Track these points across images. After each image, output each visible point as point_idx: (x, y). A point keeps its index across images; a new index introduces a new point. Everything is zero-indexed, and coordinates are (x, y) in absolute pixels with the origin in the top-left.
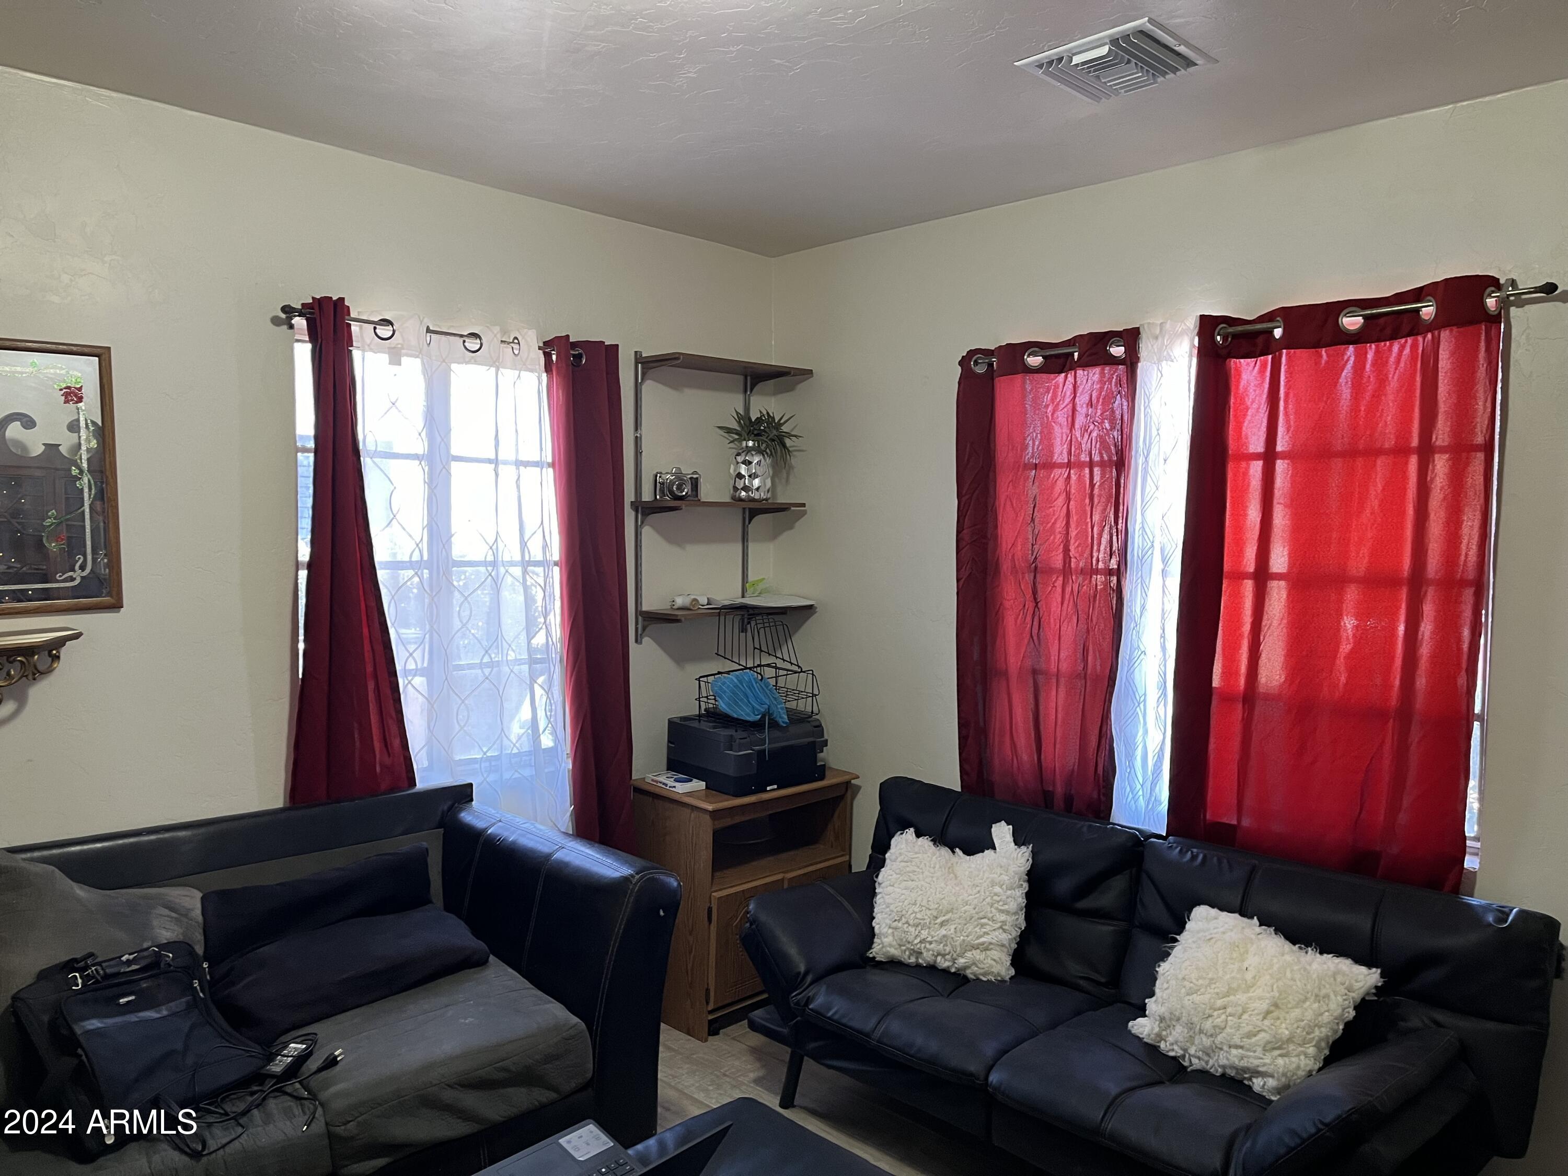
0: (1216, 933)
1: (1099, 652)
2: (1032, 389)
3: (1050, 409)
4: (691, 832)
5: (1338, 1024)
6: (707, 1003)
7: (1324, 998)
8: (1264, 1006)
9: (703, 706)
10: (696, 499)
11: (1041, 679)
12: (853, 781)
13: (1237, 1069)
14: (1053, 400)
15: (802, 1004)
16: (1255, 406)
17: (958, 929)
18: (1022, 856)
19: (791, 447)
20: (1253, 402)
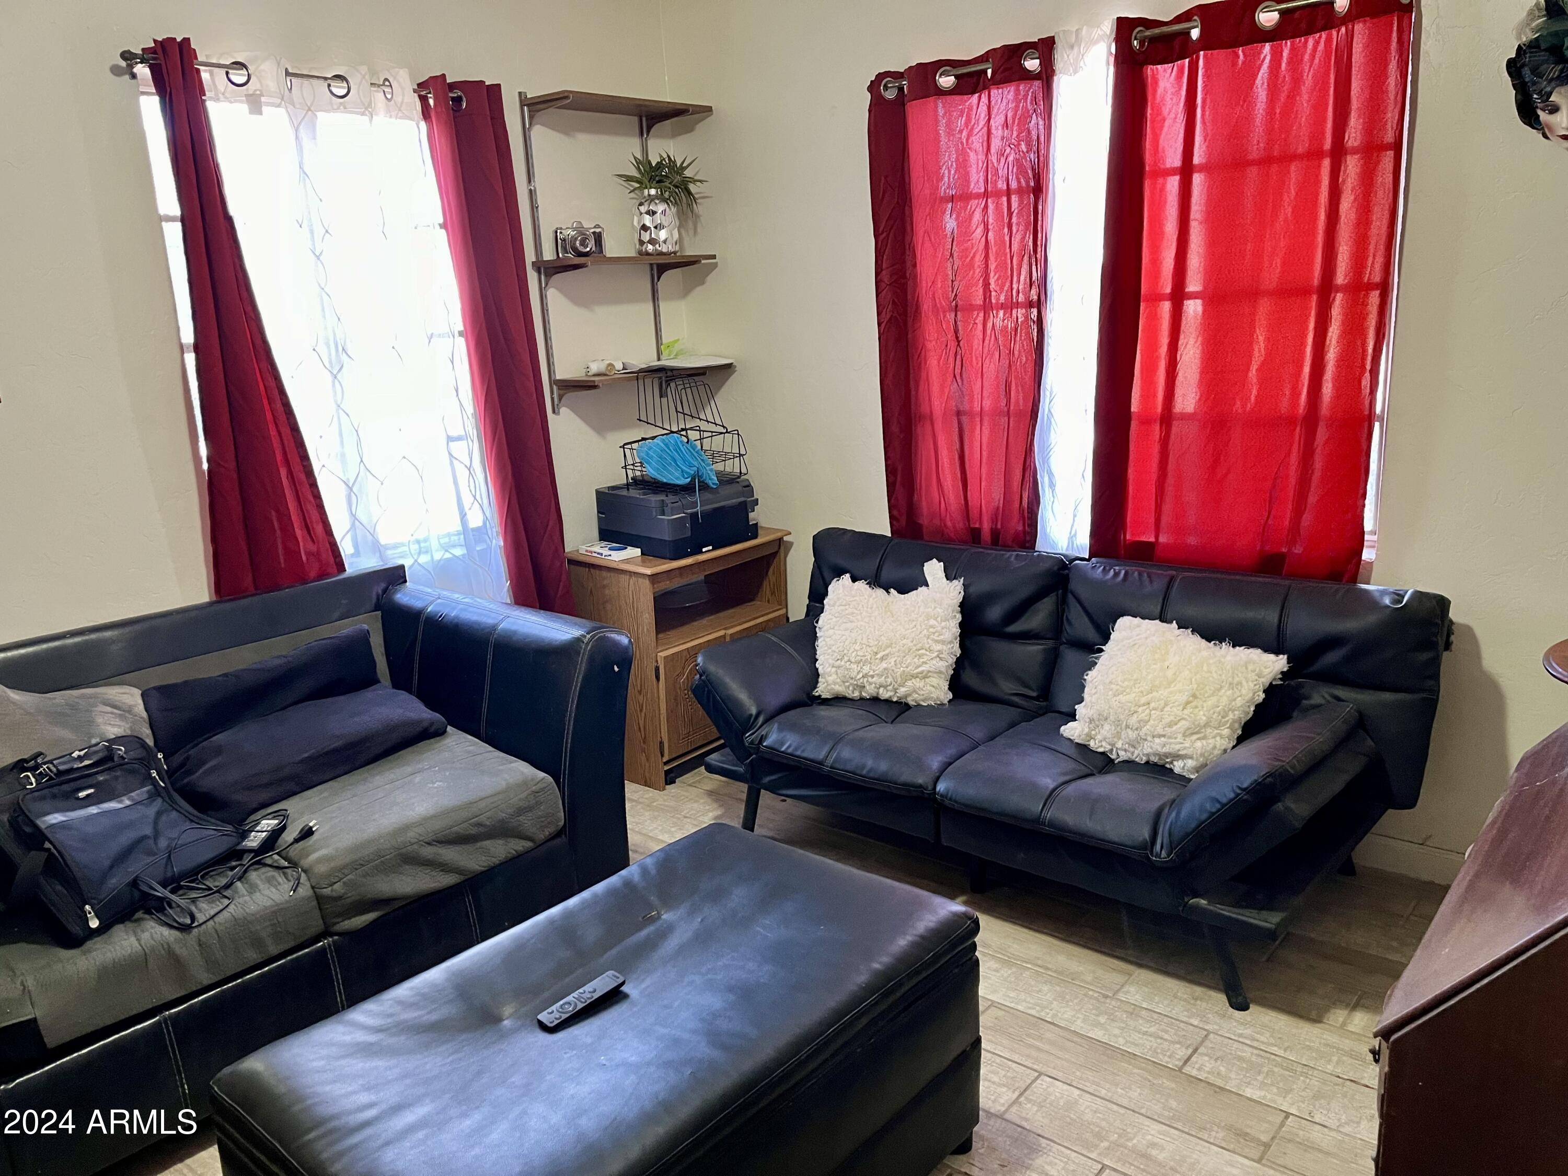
0: (1139, 639)
1: (1022, 386)
2: (945, 113)
3: (965, 134)
4: (631, 596)
5: (1249, 706)
6: (662, 756)
7: (1237, 685)
8: (1184, 698)
9: (630, 474)
10: (601, 255)
11: (965, 419)
12: (785, 538)
13: (1159, 755)
14: (966, 125)
15: (757, 743)
16: (1172, 115)
17: (898, 662)
18: (954, 589)
19: (697, 193)
20: (1170, 112)
